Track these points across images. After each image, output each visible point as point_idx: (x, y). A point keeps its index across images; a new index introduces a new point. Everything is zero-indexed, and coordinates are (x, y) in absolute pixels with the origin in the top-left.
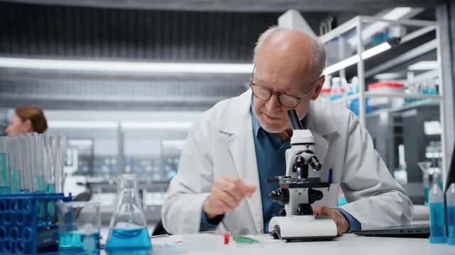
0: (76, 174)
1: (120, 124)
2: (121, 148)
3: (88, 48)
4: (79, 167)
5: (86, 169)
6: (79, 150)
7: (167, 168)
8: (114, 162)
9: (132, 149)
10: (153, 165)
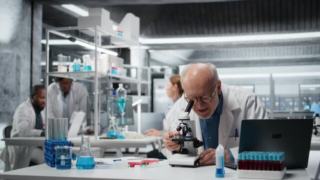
1: (271, 75)
2: (272, 90)
3: (250, 27)
7: (303, 103)
8: (268, 99)
9: (280, 91)
10: (293, 101)
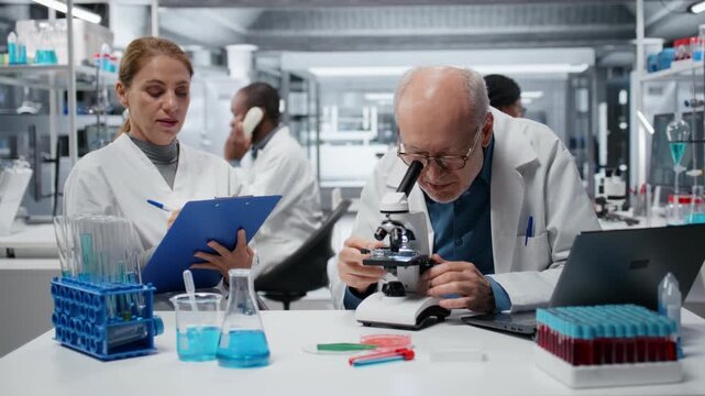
0: (375, 141)
4: (379, 131)
5: (388, 134)
6: (379, 107)
